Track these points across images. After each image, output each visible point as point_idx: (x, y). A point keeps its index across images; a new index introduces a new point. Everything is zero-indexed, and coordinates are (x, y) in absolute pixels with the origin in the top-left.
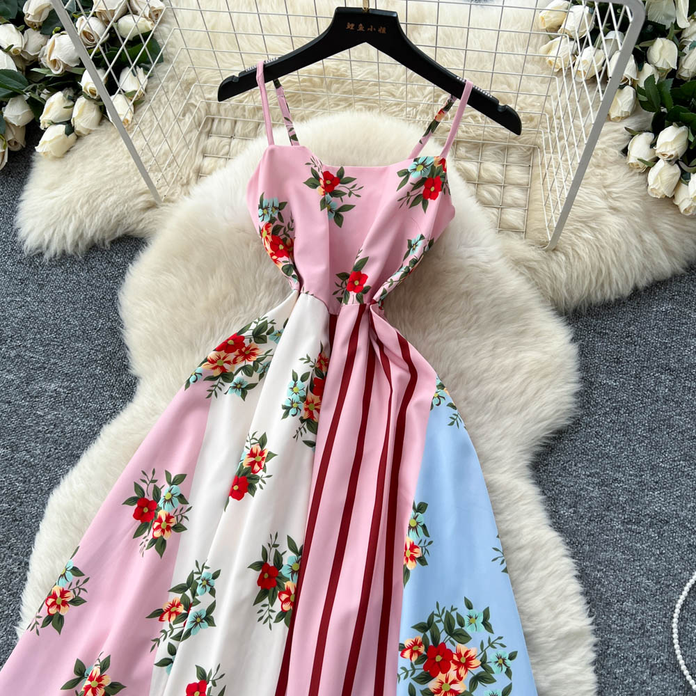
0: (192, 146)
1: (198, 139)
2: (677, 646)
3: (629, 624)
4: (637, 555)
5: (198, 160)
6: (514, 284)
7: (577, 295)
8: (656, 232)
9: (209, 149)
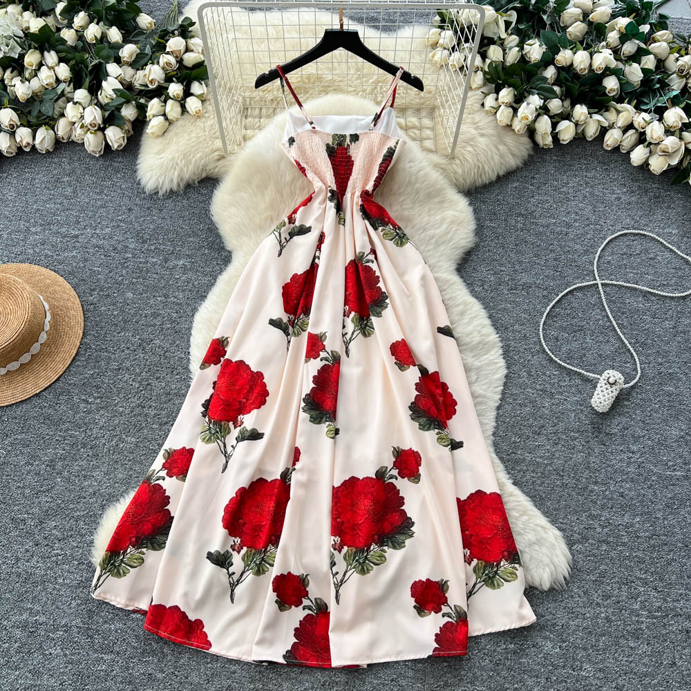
0: (239, 123)
1: (241, 120)
2: (543, 341)
3: (518, 336)
4: (517, 304)
5: (244, 131)
6: (435, 175)
7: (468, 182)
8: (505, 145)
9: (248, 124)
